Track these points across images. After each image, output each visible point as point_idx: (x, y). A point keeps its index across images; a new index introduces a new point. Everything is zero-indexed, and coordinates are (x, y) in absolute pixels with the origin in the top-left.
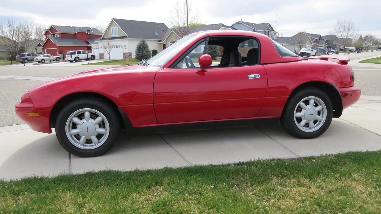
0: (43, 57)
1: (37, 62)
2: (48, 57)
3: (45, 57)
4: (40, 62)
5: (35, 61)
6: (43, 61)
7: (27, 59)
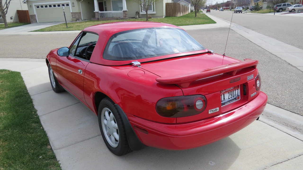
0: (294, 7)
1: (288, 12)
2: (299, 7)
3: (296, 7)
4: (291, 12)
5: (286, 10)
6: (293, 11)
7: (282, 9)
